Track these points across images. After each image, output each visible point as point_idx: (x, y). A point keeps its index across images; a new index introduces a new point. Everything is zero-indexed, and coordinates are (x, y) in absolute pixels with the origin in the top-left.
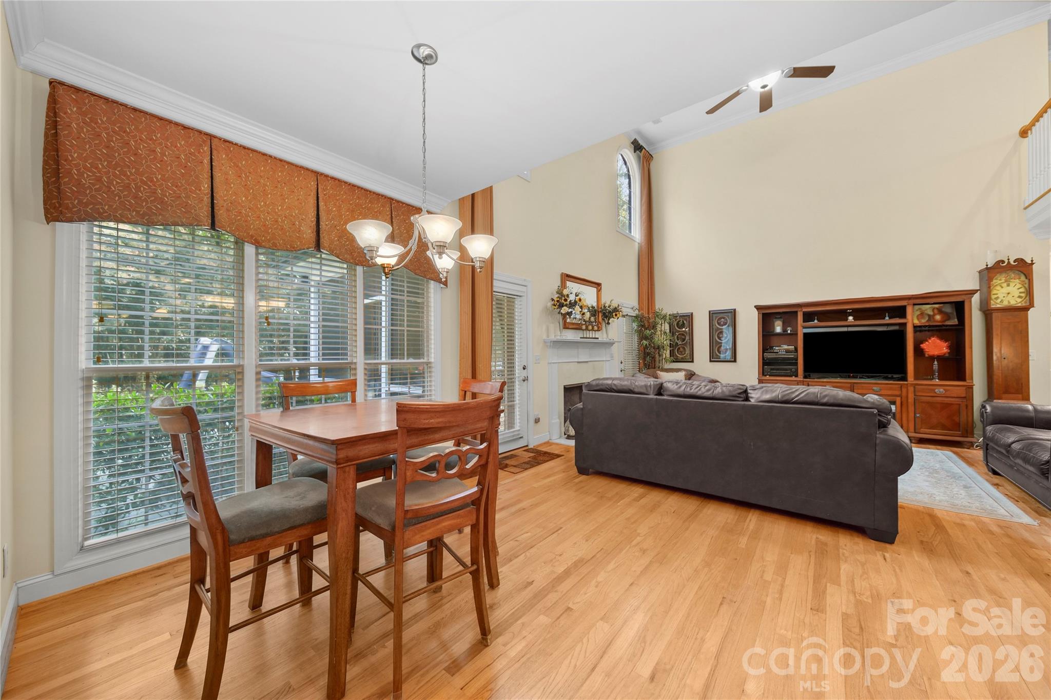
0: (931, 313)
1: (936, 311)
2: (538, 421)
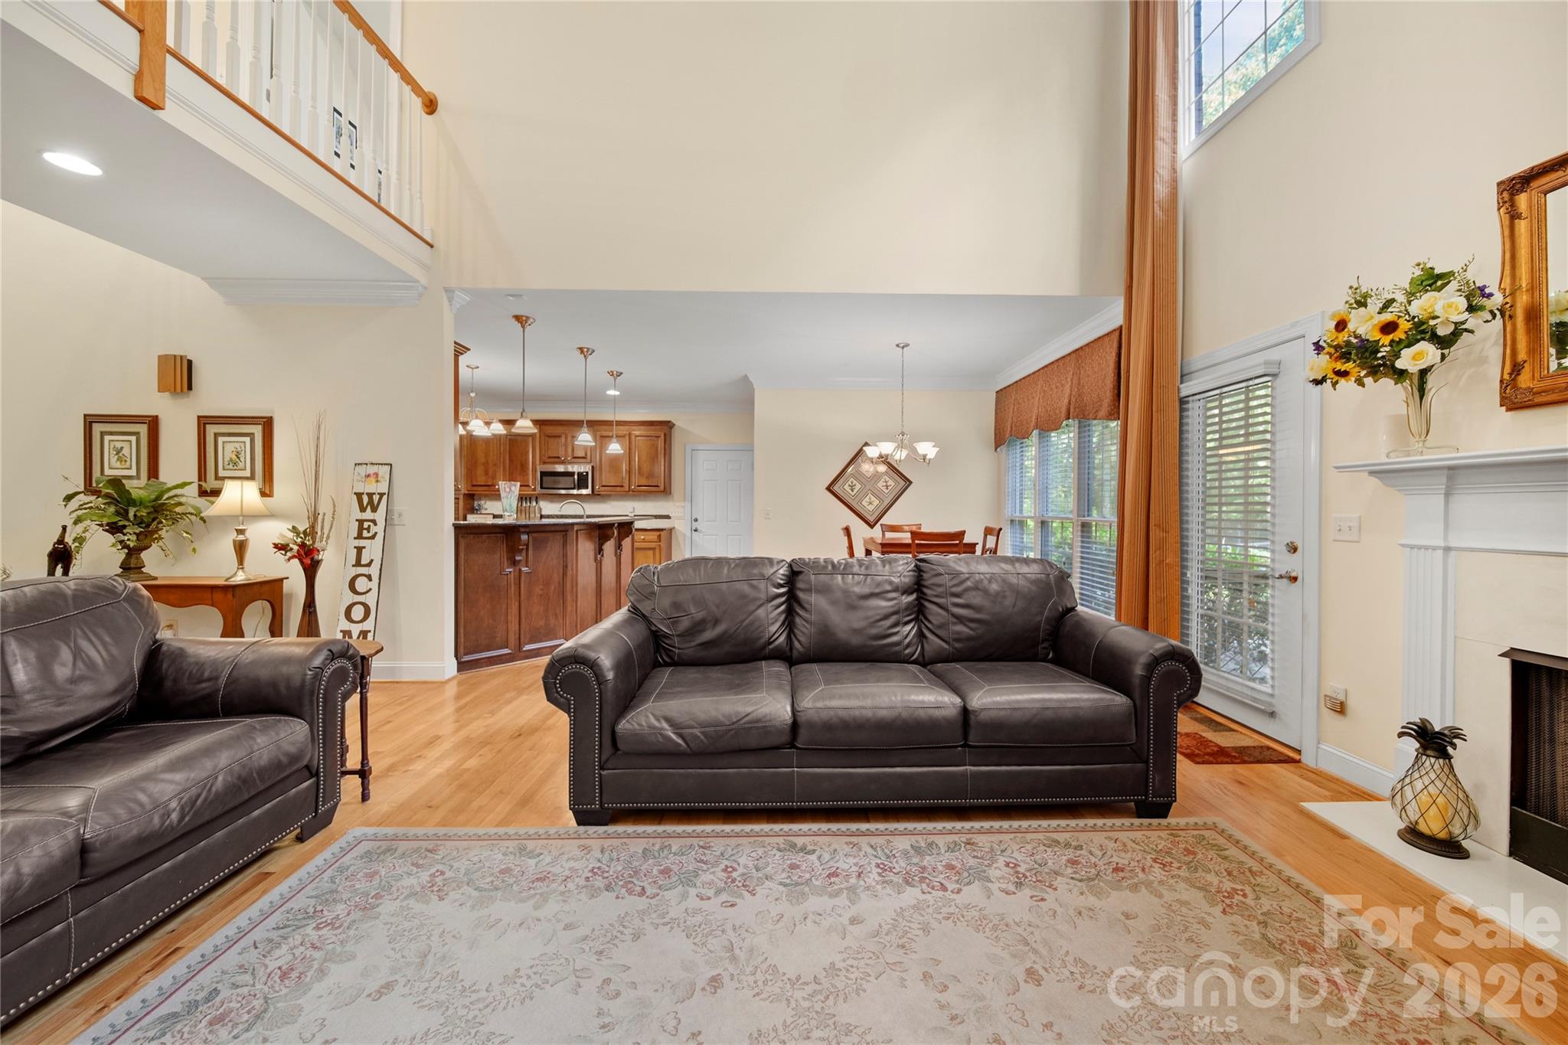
2: (1340, 709)
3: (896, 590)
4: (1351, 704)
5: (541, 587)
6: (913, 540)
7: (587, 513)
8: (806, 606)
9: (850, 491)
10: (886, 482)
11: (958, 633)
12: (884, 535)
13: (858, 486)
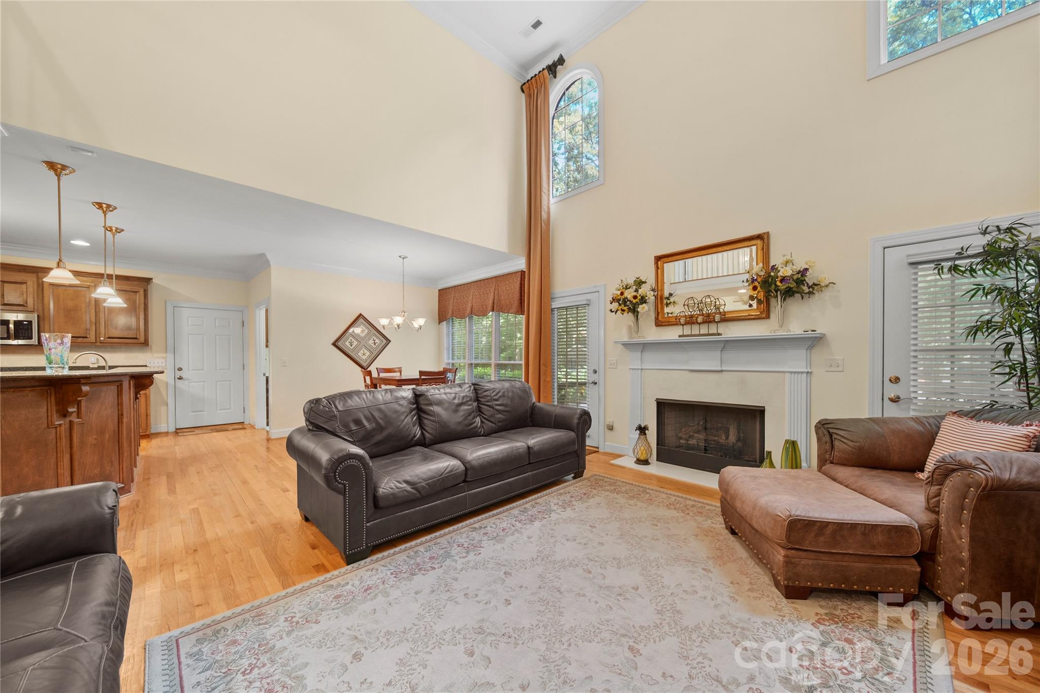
2: (611, 428)
3: (471, 400)
4: (615, 426)
5: (95, 437)
6: (420, 377)
7: (110, 364)
8: (432, 413)
9: (350, 346)
10: (374, 340)
11: (500, 418)
12: (379, 375)
13: (355, 343)
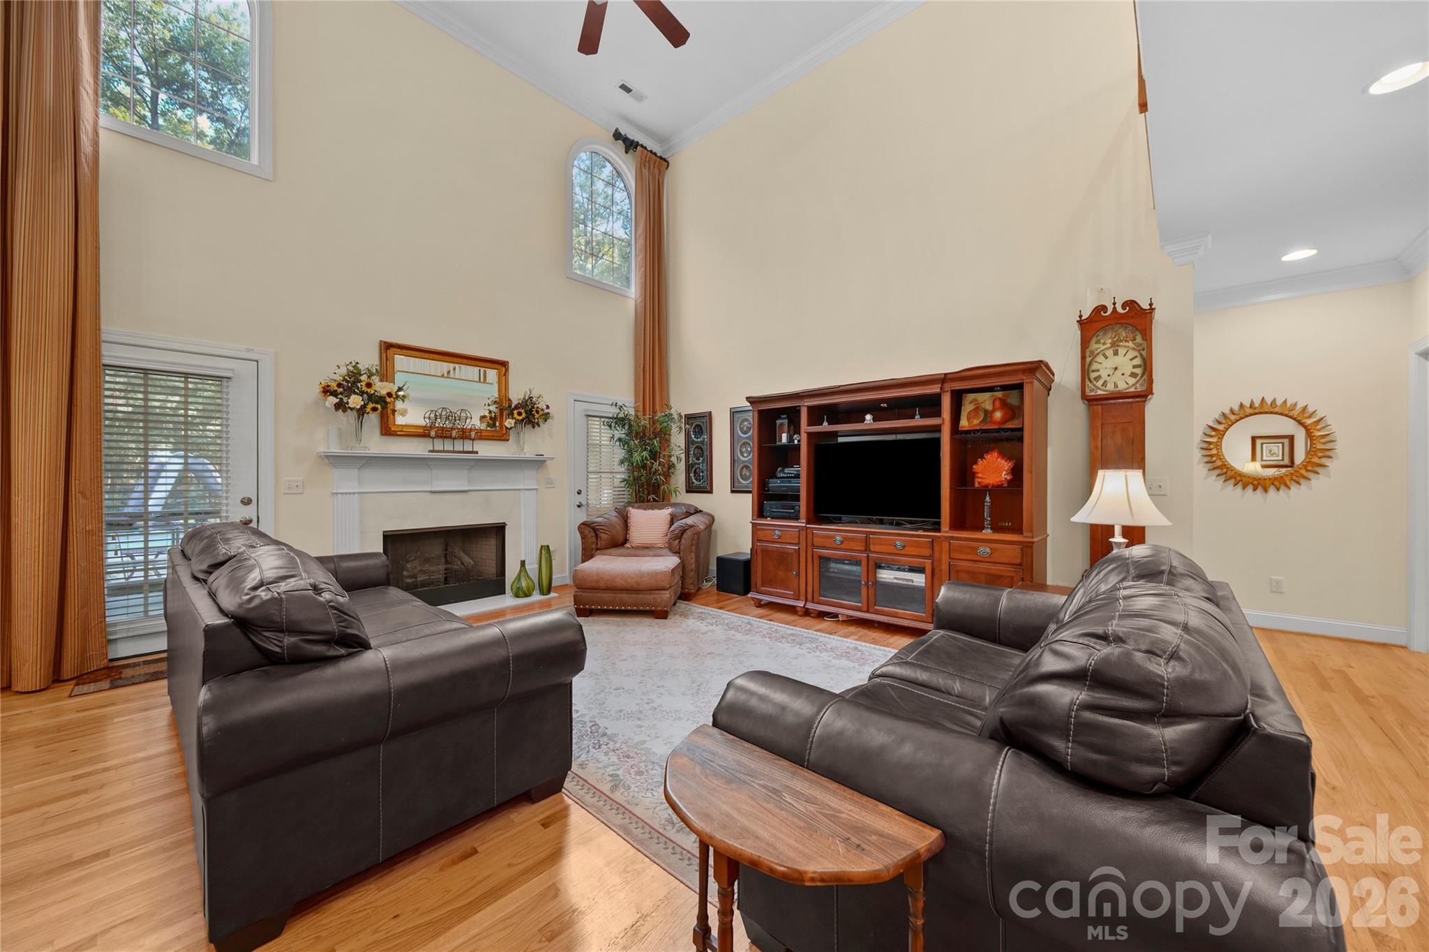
0: (989, 407)
1: (998, 404)
